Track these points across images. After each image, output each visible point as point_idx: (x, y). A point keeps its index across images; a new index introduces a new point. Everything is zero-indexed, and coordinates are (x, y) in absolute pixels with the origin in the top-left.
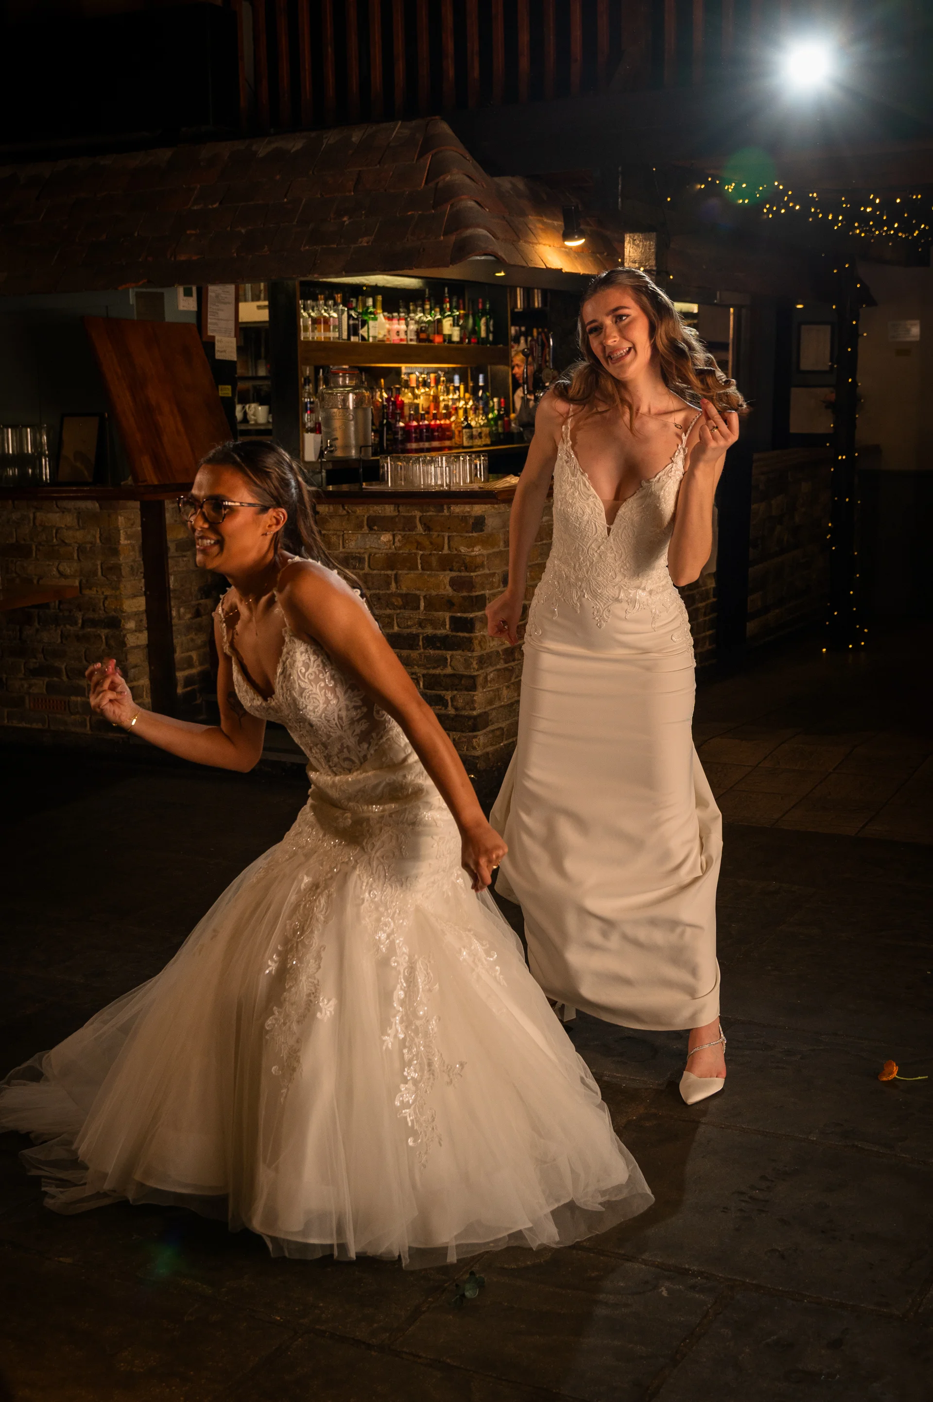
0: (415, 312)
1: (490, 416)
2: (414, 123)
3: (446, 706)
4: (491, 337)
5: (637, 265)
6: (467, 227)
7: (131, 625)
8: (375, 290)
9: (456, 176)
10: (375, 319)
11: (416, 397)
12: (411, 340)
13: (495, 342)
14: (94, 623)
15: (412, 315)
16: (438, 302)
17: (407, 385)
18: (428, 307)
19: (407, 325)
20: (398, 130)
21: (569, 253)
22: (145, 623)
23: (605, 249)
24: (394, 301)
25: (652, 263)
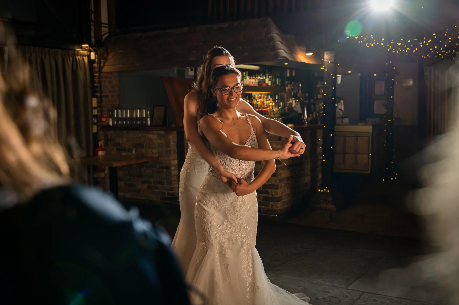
0: (258, 76)
1: (280, 108)
2: (260, 19)
3: (269, 194)
4: (280, 84)
5: (328, 61)
6: (277, 50)
7: (173, 168)
8: (246, 70)
9: (273, 34)
10: (246, 78)
11: (257, 102)
12: (256, 85)
13: (282, 85)
14: (162, 168)
15: (257, 77)
16: (264, 74)
17: (255, 98)
18: (261, 75)
19: (255, 80)
20: (256, 21)
21: (308, 57)
22: (177, 168)
23: (318, 56)
24: (252, 73)
25: (333, 60)
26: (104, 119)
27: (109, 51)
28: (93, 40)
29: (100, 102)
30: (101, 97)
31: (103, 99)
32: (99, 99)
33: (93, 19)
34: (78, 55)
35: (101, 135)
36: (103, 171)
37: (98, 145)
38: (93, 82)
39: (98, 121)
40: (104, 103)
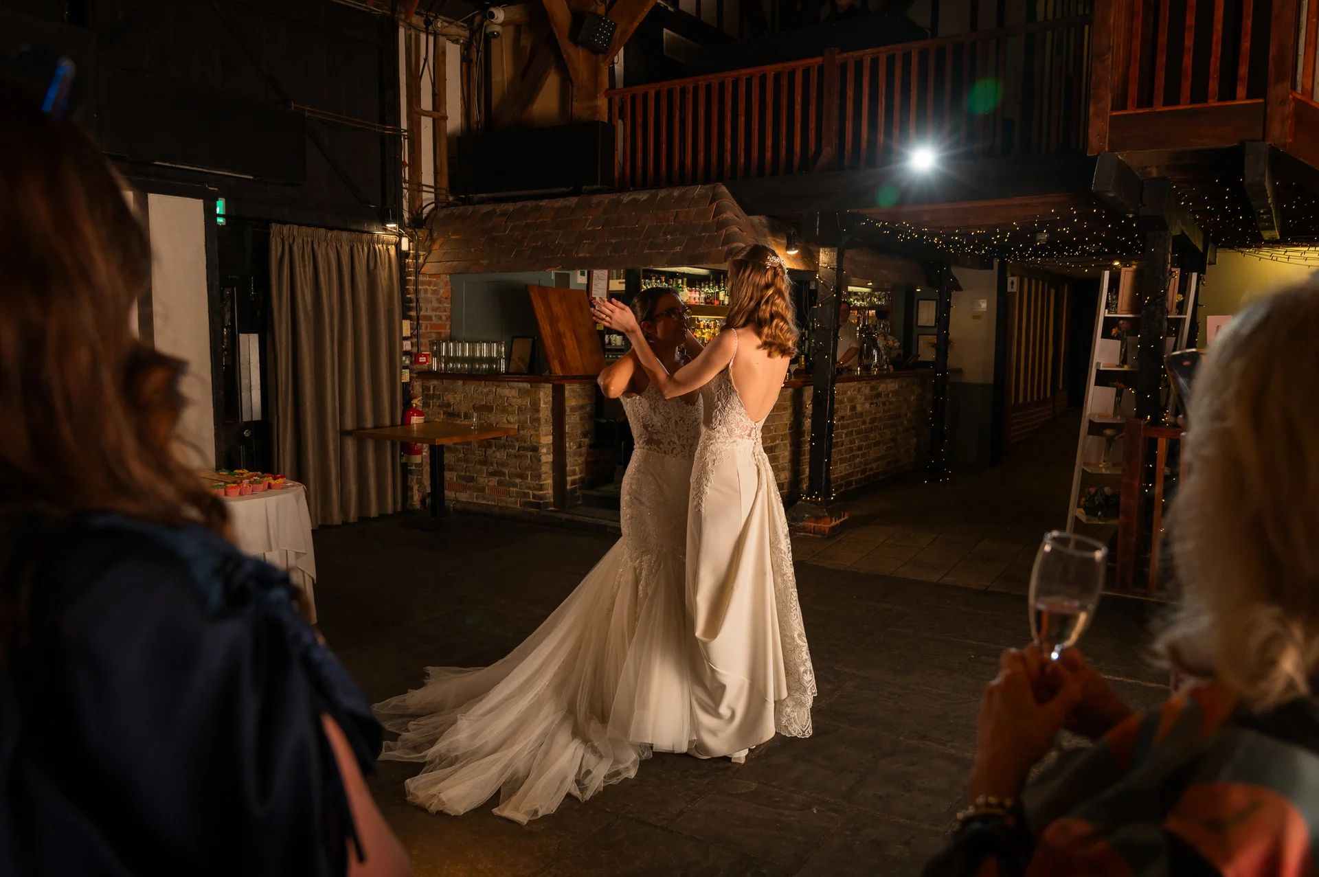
0: (704, 287)
2: (707, 186)
5: (826, 265)
6: (734, 242)
7: (544, 450)
8: (683, 275)
9: (728, 215)
10: (683, 291)
11: (703, 334)
12: (702, 303)
14: (525, 449)
15: (703, 289)
16: (718, 282)
17: (698, 327)
18: (711, 285)
19: (700, 295)
20: (699, 190)
21: (789, 257)
22: (551, 450)
23: (809, 256)
24: (693, 281)
25: (835, 264)
26: (422, 359)
27: (435, 235)
28: (406, 215)
29: (416, 328)
30: (418, 317)
31: (420, 322)
32: (415, 323)
33: (407, 178)
34: (378, 243)
35: (417, 387)
36: (419, 452)
37: (411, 406)
38: (403, 290)
39: (411, 362)
40: (423, 331)
